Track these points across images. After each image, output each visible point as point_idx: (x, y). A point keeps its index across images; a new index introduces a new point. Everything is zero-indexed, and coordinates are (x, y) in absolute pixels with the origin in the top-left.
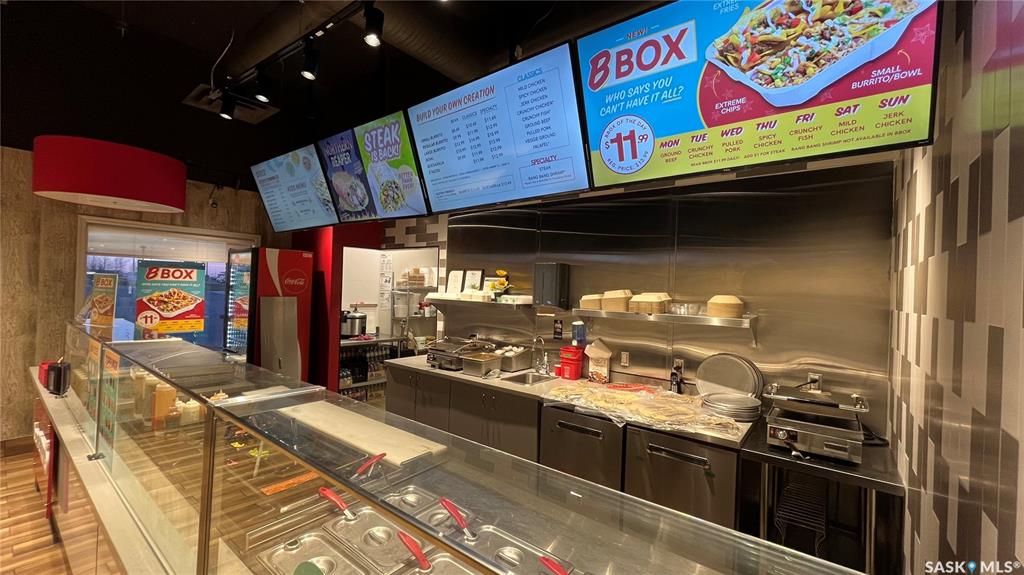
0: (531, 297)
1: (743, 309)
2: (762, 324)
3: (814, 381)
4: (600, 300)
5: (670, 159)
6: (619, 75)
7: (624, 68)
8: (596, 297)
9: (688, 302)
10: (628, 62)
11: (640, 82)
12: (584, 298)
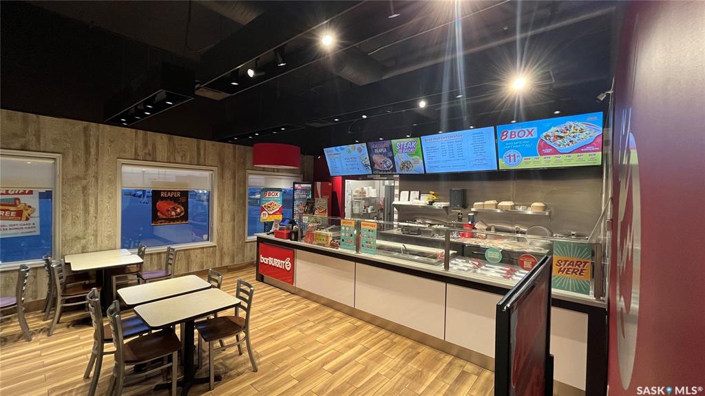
0: (449, 203)
1: (545, 208)
2: (553, 213)
3: (573, 235)
4: (483, 205)
5: (527, 163)
6: (511, 138)
7: (513, 136)
8: (481, 203)
9: (523, 205)
10: (515, 135)
11: (518, 141)
12: (475, 204)
